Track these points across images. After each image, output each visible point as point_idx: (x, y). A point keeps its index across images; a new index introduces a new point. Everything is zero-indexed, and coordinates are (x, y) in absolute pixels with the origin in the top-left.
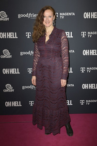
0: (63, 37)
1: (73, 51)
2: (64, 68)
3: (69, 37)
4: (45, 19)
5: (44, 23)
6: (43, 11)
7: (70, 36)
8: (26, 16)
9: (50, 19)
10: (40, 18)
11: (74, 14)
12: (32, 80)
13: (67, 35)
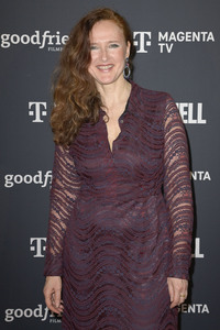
0: (169, 119)
1: (207, 176)
2: (177, 233)
3: (191, 121)
4: (95, 54)
5: (92, 70)
6: (87, 26)
7: (195, 117)
8: (30, 39)
9: (115, 54)
10: (74, 54)
11: (211, 37)
12: (47, 293)
13: (183, 113)
